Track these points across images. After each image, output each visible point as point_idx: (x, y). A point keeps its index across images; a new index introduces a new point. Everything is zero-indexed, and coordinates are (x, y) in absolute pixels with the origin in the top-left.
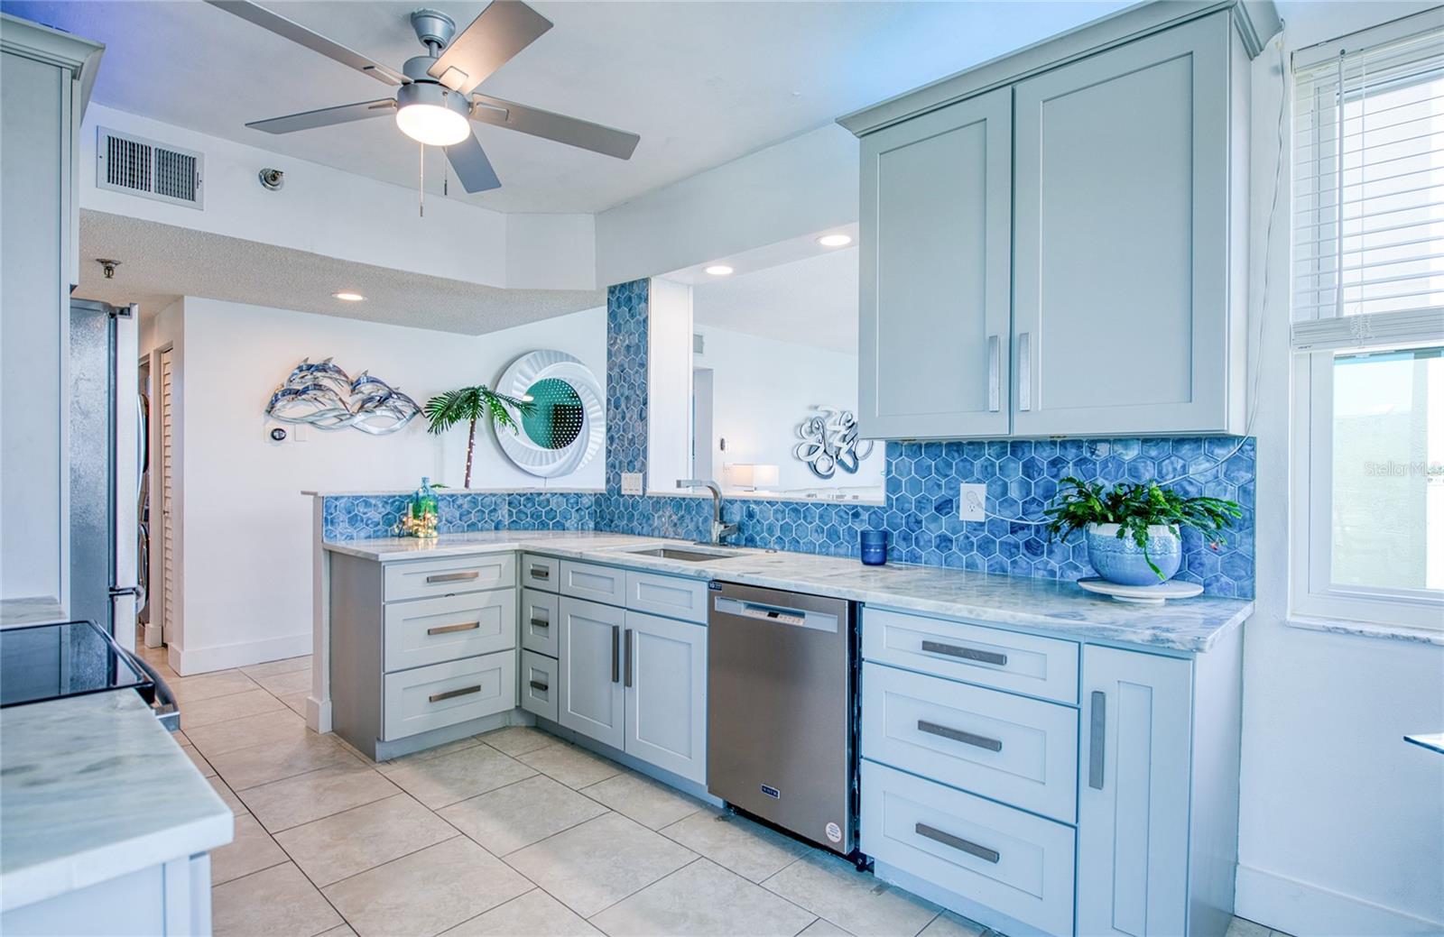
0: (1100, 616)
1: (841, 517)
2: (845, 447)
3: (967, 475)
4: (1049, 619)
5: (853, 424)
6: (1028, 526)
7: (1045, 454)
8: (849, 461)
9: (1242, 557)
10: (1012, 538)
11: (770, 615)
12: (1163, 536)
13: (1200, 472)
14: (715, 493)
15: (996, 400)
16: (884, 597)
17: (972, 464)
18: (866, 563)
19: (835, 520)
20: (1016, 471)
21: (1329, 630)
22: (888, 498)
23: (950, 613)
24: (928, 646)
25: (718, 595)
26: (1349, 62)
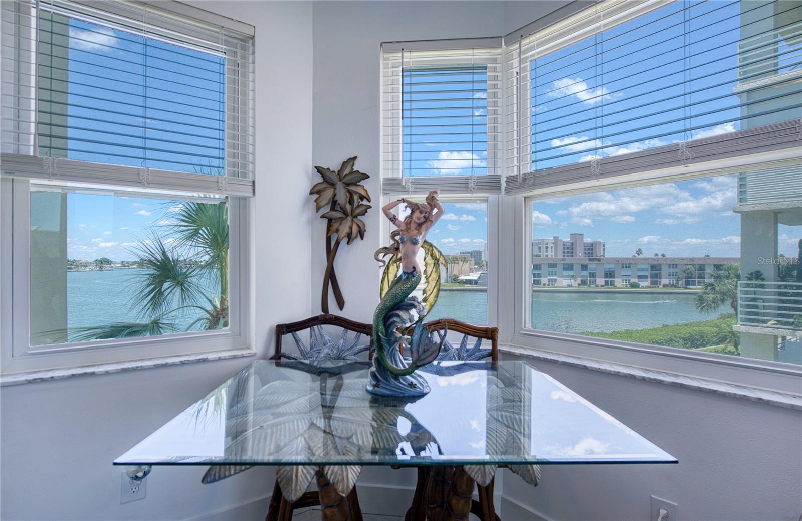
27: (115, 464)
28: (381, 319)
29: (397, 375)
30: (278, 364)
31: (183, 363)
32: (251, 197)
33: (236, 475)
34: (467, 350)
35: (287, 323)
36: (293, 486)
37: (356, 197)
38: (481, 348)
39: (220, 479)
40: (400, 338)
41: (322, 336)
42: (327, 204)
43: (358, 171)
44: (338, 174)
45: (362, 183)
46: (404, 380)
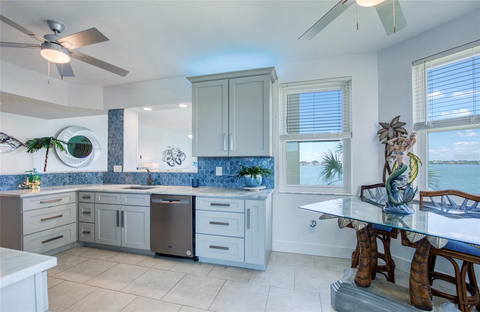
0: (248, 194)
1: (186, 176)
2: (178, 158)
3: (218, 165)
4: (239, 195)
5: (180, 152)
6: (232, 176)
7: (235, 160)
8: (179, 162)
9: (272, 180)
10: (227, 179)
11: (170, 201)
12: (259, 177)
13: (265, 163)
14: (148, 171)
15: (225, 149)
16: (201, 194)
17: (219, 162)
18: (193, 187)
19: (184, 177)
20: (229, 164)
21: (286, 193)
22: (198, 171)
23: (217, 196)
24: (212, 204)
25: (153, 198)
26: (288, 88)
27: (299, 208)
28: (388, 183)
29: (396, 205)
31: (326, 195)
32: (351, 138)
33: (328, 219)
34: (466, 207)
35: (366, 185)
36: (341, 224)
37: (399, 134)
38: (477, 207)
40: (398, 191)
41: (381, 192)
42: (385, 137)
43: (400, 122)
44: (391, 124)
45: (403, 127)
46: (400, 207)
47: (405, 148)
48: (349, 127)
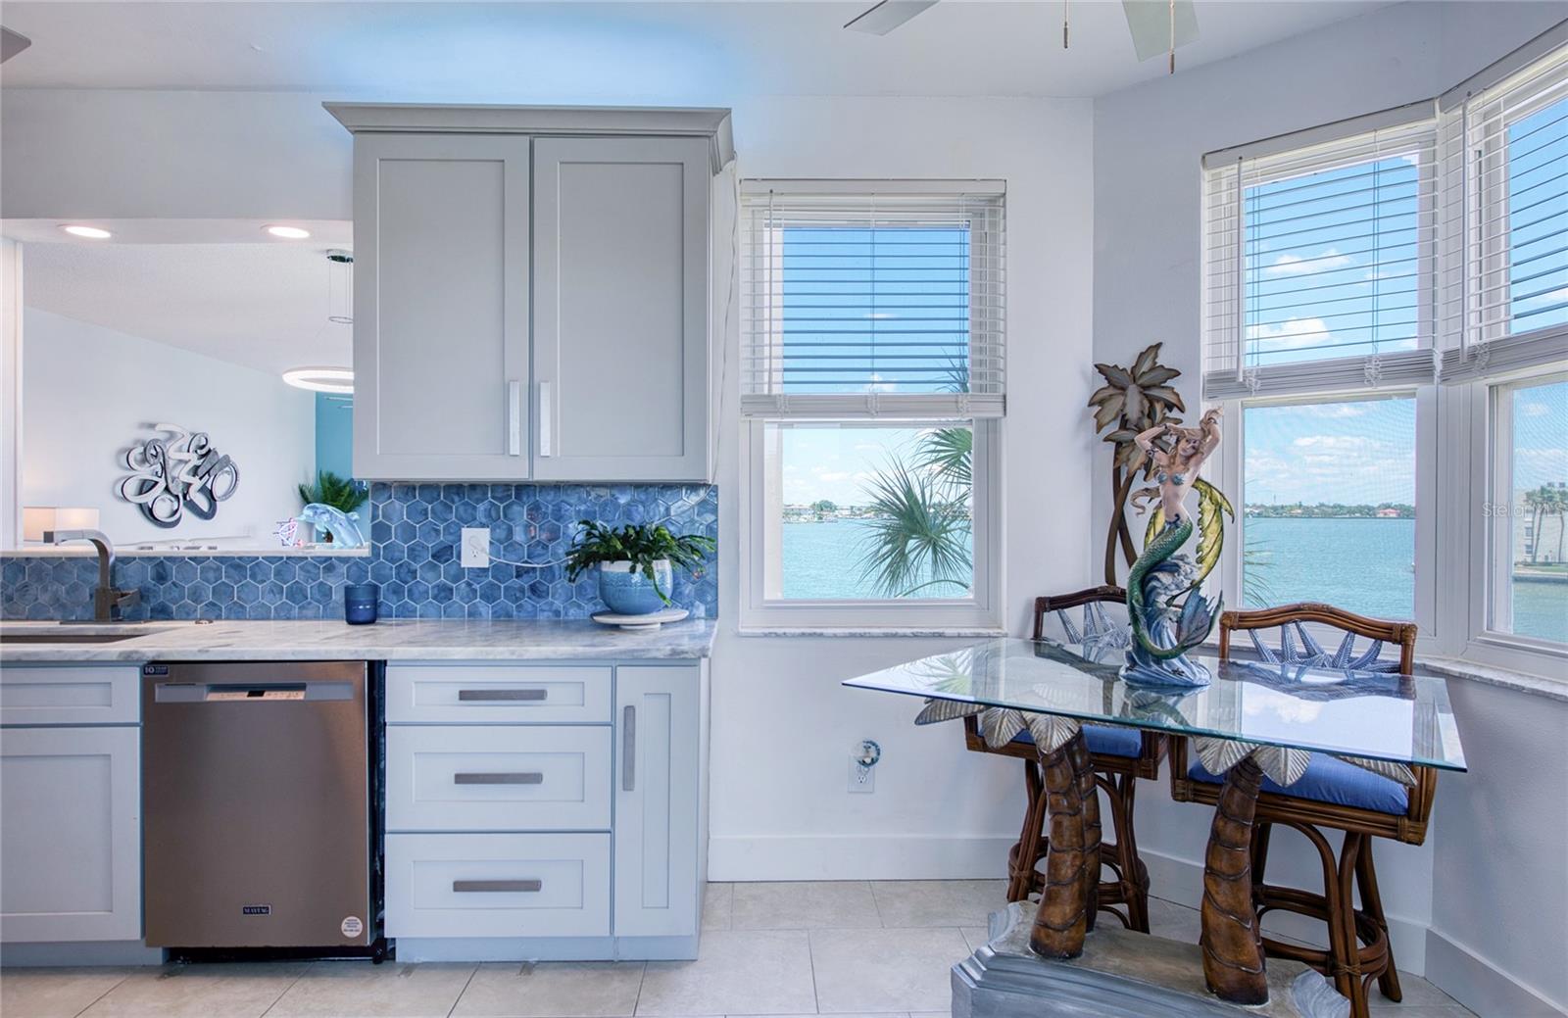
0: (621, 643)
1: (308, 572)
2: (197, 483)
4: (588, 649)
5: (209, 451)
6: (534, 568)
7: (549, 498)
8: (203, 503)
9: (709, 584)
10: (515, 582)
11: (251, 694)
13: (678, 513)
14: (102, 549)
16: (414, 652)
17: (475, 508)
18: (351, 622)
20: (520, 512)
21: (766, 635)
22: (374, 548)
23: (491, 657)
24: (464, 695)
25: (159, 681)
26: (776, 199)
27: (843, 684)
28: (1135, 582)
29: (1159, 659)
30: (1039, 654)
31: (915, 636)
32: (1000, 418)
33: (946, 722)
34: (1351, 660)
35: (1051, 596)
36: (996, 735)
37: (1158, 407)
38: (1379, 658)
39: (930, 722)
40: (1166, 610)
41: (1102, 618)
42: (1115, 419)
43: (1162, 366)
44: (1132, 372)
45: (1169, 383)
46: (1169, 665)
47: (1187, 463)
48: (994, 376)
